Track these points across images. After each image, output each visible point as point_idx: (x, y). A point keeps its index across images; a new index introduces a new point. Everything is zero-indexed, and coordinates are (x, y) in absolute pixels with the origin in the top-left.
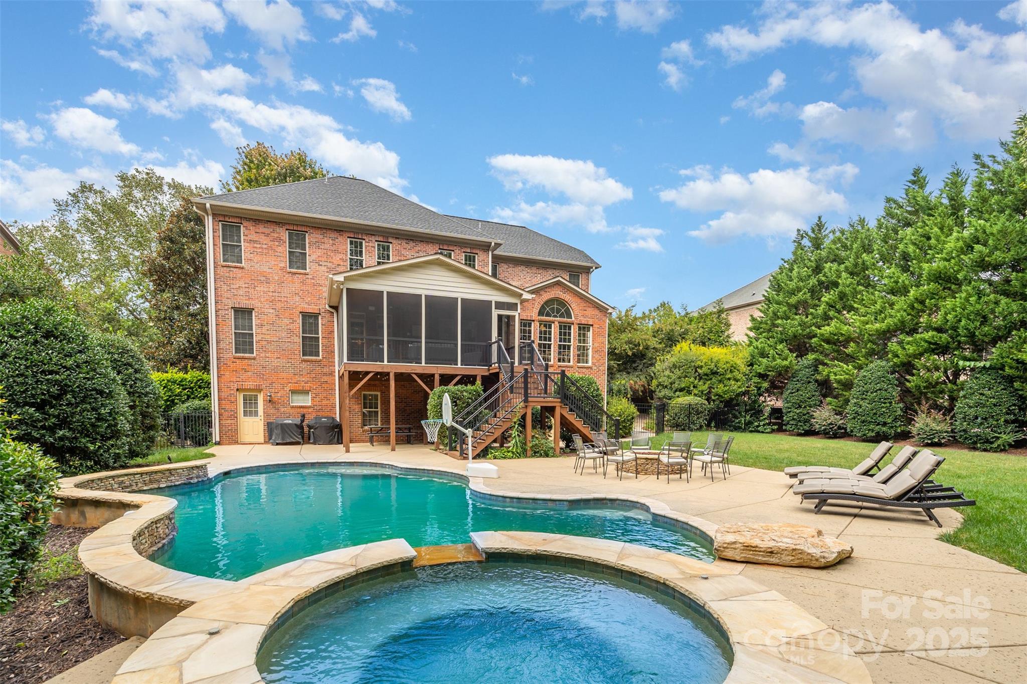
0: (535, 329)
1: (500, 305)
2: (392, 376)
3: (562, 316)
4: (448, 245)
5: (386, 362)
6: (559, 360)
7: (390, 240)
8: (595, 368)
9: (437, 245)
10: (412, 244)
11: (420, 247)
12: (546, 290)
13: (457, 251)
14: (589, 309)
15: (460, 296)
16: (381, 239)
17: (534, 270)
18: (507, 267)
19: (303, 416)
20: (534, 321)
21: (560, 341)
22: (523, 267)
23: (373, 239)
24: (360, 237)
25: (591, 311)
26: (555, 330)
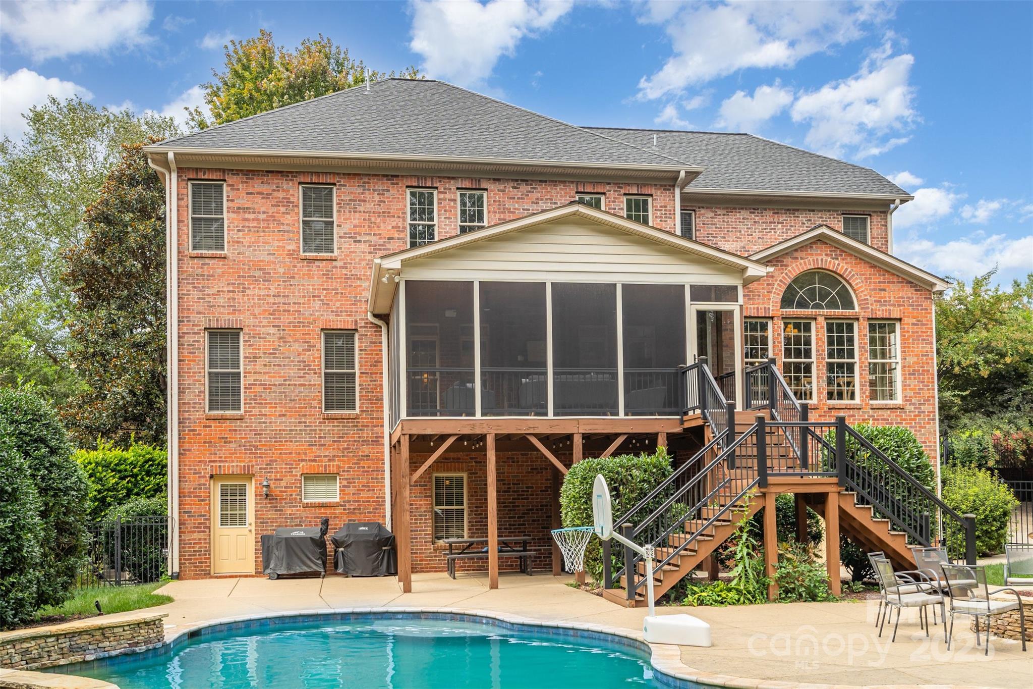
0: (775, 335)
1: (700, 293)
2: (490, 442)
3: (832, 305)
4: (594, 184)
5: (478, 416)
6: (830, 395)
7: (484, 185)
8: (912, 408)
9: (573, 187)
10: (524, 188)
11: (540, 191)
12: (796, 254)
13: (612, 194)
14: (892, 286)
15: (619, 280)
16: (467, 184)
17: (768, 216)
18: (712, 215)
19: (326, 522)
20: (772, 318)
21: (831, 355)
22: (745, 214)
23: (453, 185)
24: (429, 184)
25: (896, 292)
26: (818, 335)
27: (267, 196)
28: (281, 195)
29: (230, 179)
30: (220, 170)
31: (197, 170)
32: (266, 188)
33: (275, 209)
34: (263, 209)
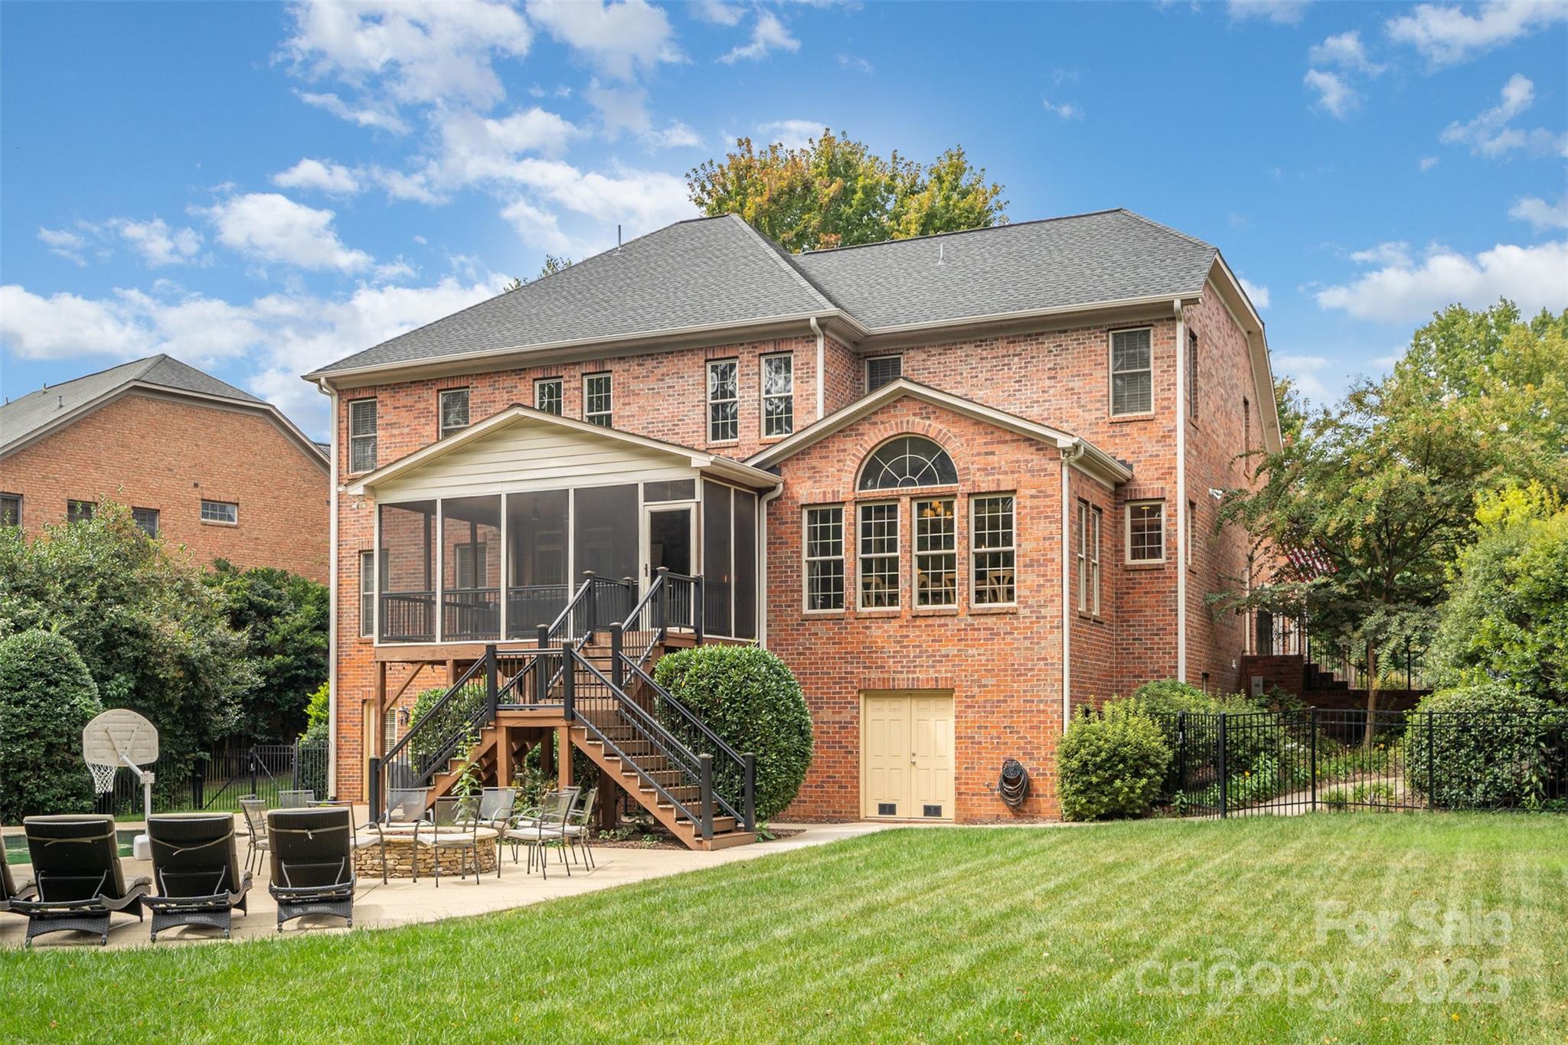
0: (851, 522)
3: (928, 478)
4: (724, 347)
7: (608, 367)
8: (1027, 612)
9: (702, 354)
10: (650, 364)
11: (666, 366)
13: (746, 357)
14: (1004, 448)
15: (571, 484)
16: (591, 369)
20: (843, 503)
23: (577, 372)
24: (554, 374)
26: (906, 518)
27: (409, 408)
28: (421, 405)
29: (382, 396)
30: (371, 387)
31: (353, 390)
32: (409, 401)
33: (416, 422)
34: (406, 423)
